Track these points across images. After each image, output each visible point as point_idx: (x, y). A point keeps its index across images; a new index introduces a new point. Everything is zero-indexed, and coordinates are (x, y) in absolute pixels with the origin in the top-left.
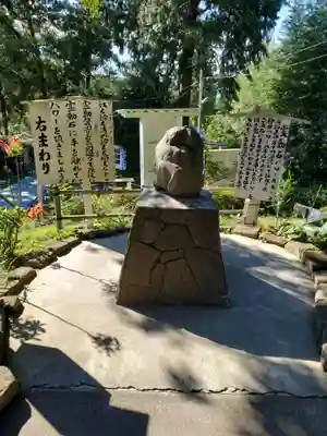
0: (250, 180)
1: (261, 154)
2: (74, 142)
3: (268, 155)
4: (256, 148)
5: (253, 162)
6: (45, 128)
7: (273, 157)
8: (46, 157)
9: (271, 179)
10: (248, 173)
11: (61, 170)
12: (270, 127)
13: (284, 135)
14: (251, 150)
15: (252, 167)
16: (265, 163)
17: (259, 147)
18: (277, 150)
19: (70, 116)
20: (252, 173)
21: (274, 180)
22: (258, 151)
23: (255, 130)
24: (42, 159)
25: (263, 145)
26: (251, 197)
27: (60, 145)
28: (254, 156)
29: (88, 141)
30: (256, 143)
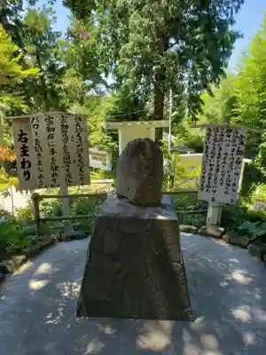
0: (212, 184)
1: (221, 160)
2: (53, 152)
3: (228, 161)
4: (217, 155)
5: (215, 167)
6: (26, 140)
7: (232, 163)
8: (27, 165)
9: (231, 183)
11: (41, 176)
12: (229, 136)
13: (242, 143)
14: (212, 157)
15: (213, 172)
16: (226, 169)
17: (219, 154)
18: (236, 157)
19: (49, 130)
20: (213, 178)
21: (234, 184)
22: (218, 158)
23: (215, 140)
24: (23, 167)
25: (222, 152)
26: (213, 200)
27: (39, 155)
28: (215, 163)
29: (65, 150)
30: (217, 151)
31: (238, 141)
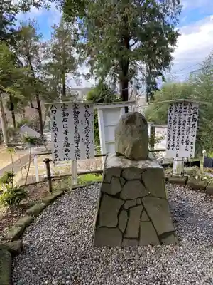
0: (176, 144)
1: (181, 126)
2: (66, 132)
4: (178, 123)
7: (189, 128)
9: (190, 143)
10: (173, 140)
12: (185, 108)
13: (195, 113)
14: (174, 124)
15: (176, 135)
16: (185, 133)
17: (180, 122)
18: (191, 123)
20: (176, 139)
25: (182, 120)
26: (177, 156)
27: (56, 134)
28: (177, 129)
29: (76, 131)
30: (177, 120)
31: (192, 111)
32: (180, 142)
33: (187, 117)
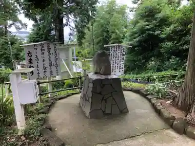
1: (117, 59)
2: (44, 61)
3: (120, 59)
5: (114, 62)
6: (31, 56)
10: (113, 67)
11: (39, 73)
12: (119, 49)
13: (124, 51)
14: (113, 58)
16: (119, 62)
19: (42, 50)
21: (122, 68)
25: (117, 56)
27: (38, 63)
28: (115, 60)
29: (50, 60)
30: (115, 55)
31: (122, 51)
32: (116, 67)
33: (120, 54)
